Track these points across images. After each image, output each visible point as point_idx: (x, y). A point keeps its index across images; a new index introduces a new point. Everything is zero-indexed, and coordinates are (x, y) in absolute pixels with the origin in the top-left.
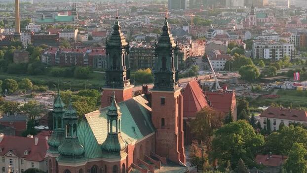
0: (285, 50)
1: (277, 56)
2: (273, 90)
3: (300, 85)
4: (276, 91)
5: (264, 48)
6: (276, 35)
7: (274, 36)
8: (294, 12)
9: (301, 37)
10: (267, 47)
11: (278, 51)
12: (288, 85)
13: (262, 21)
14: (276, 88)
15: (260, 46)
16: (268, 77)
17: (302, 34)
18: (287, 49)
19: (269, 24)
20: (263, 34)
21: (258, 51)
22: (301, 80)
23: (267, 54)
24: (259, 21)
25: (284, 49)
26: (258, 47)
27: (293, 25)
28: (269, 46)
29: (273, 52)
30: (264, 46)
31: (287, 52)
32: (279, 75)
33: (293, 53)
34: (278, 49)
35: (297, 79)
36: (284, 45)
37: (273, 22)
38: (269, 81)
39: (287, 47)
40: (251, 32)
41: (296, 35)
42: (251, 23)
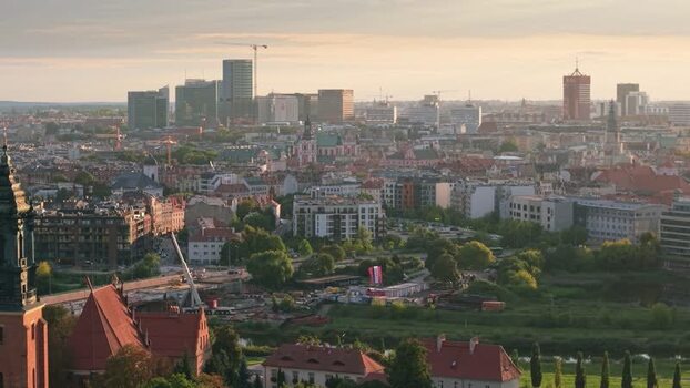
0: (363, 217)
1: (344, 230)
2: (319, 306)
3: (383, 294)
4: (326, 308)
5: (314, 213)
6: (353, 183)
7: (347, 186)
8: (406, 132)
9: (406, 187)
10: (321, 211)
11: (348, 219)
12: (355, 294)
13: (329, 153)
14: (326, 301)
15: (306, 208)
16: (312, 277)
17: (407, 180)
18: (367, 214)
19: (346, 159)
20: (324, 182)
21: (301, 219)
22: (386, 282)
23: (323, 227)
24: (323, 153)
25: (360, 214)
26: (302, 211)
27: (397, 161)
28: (327, 209)
29: (336, 220)
30: (315, 208)
31: (367, 220)
32: (339, 272)
33: (380, 222)
34: (347, 215)
35: (377, 281)
36: (360, 207)
37: (353, 155)
38: (314, 286)
39: (367, 211)
40: (297, 178)
41: (394, 184)
42: (305, 158)
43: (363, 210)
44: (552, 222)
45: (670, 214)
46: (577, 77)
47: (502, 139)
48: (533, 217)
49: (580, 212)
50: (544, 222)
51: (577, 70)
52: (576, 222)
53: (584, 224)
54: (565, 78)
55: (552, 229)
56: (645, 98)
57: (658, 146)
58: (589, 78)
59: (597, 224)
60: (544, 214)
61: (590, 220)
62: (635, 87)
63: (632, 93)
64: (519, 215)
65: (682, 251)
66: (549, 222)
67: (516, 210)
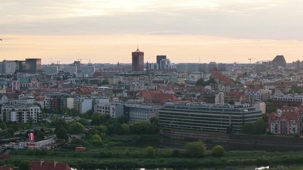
0: (32, 113)
1: (23, 118)
2: (5, 150)
3: (34, 145)
4: (8, 151)
5: (11, 111)
6: (32, 99)
7: (30, 100)
8: (62, 77)
9: (54, 100)
10: (13, 110)
11: (25, 114)
12: (21, 145)
13: (25, 86)
14: (8, 148)
15: (7, 109)
16: (5, 138)
17: (55, 97)
18: (33, 111)
19: (33, 88)
20: (19, 98)
21: (5, 114)
22: (36, 140)
23: (14, 117)
24: (23, 86)
25: (30, 111)
26: (5, 110)
27: (54, 89)
28: (16, 109)
29: (20, 114)
30: (11, 109)
31: (33, 114)
32: (17, 136)
33: (39, 115)
34: (25, 112)
35: (32, 140)
36: (31, 108)
37: (36, 87)
38: (4, 142)
39: (33, 110)
41: (49, 98)
42: (14, 88)
43: (32, 110)
44: (114, 114)
45: (163, 109)
46: (138, 53)
47: (103, 79)
48: (106, 112)
49: (127, 110)
50: (111, 114)
51: (138, 50)
52: (125, 114)
53: (129, 114)
54: (133, 53)
55: (115, 117)
56: (169, 62)
57: (169, 82)
58: (143, 53)
59: (134, 114)
60: (111, 111)
61: (131, 113)
62: (164, 57)
63: (163, 60)
64: (101, 111)
65: (168, 125)
66: (113, 114)
67: (100, 109)
